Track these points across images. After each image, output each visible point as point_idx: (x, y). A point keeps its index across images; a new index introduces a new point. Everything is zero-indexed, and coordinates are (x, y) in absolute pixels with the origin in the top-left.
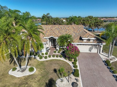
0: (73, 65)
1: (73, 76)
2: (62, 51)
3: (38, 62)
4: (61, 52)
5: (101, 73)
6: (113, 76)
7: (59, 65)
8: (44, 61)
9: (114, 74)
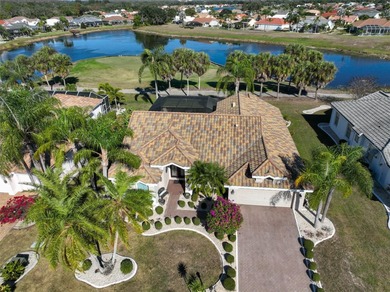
0: (225, 252)
1: (221, 286)
2: (199, 199)
3: (141, 242)
4: (196, 204)
5: (286, 276)
6: (311, 286)
7: (191, 253)
8: (154, 237)
9: (314, 283)
